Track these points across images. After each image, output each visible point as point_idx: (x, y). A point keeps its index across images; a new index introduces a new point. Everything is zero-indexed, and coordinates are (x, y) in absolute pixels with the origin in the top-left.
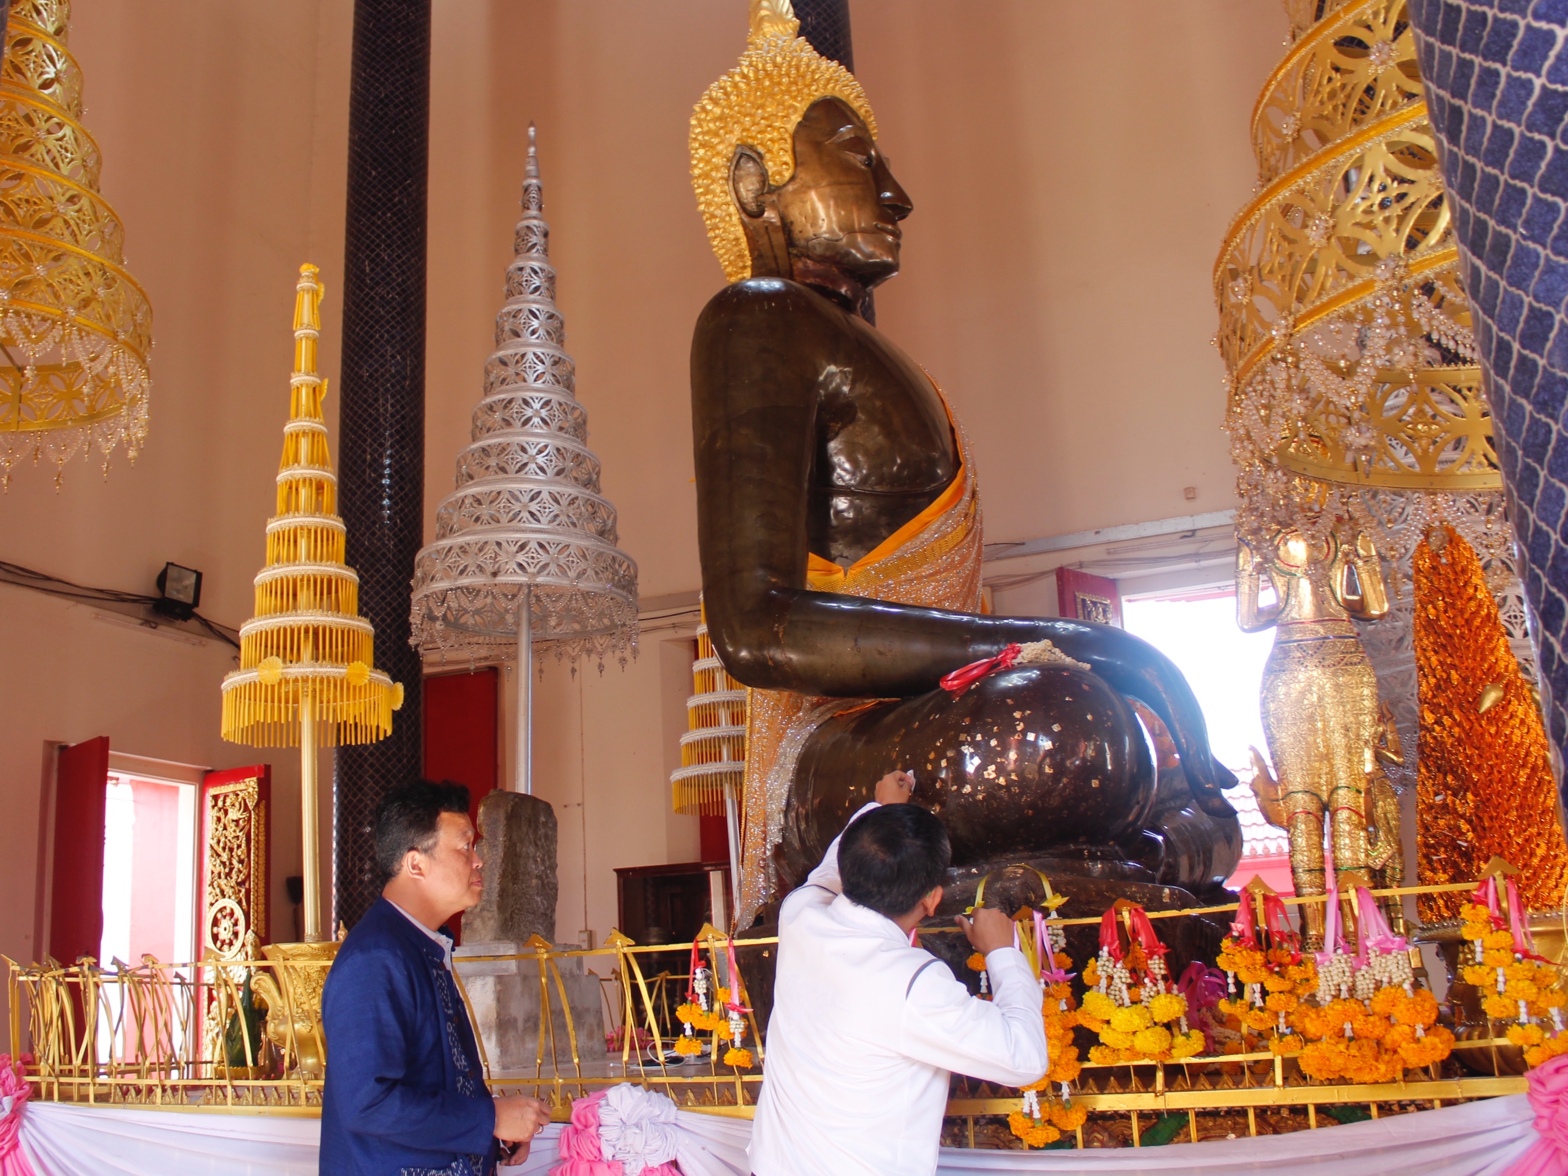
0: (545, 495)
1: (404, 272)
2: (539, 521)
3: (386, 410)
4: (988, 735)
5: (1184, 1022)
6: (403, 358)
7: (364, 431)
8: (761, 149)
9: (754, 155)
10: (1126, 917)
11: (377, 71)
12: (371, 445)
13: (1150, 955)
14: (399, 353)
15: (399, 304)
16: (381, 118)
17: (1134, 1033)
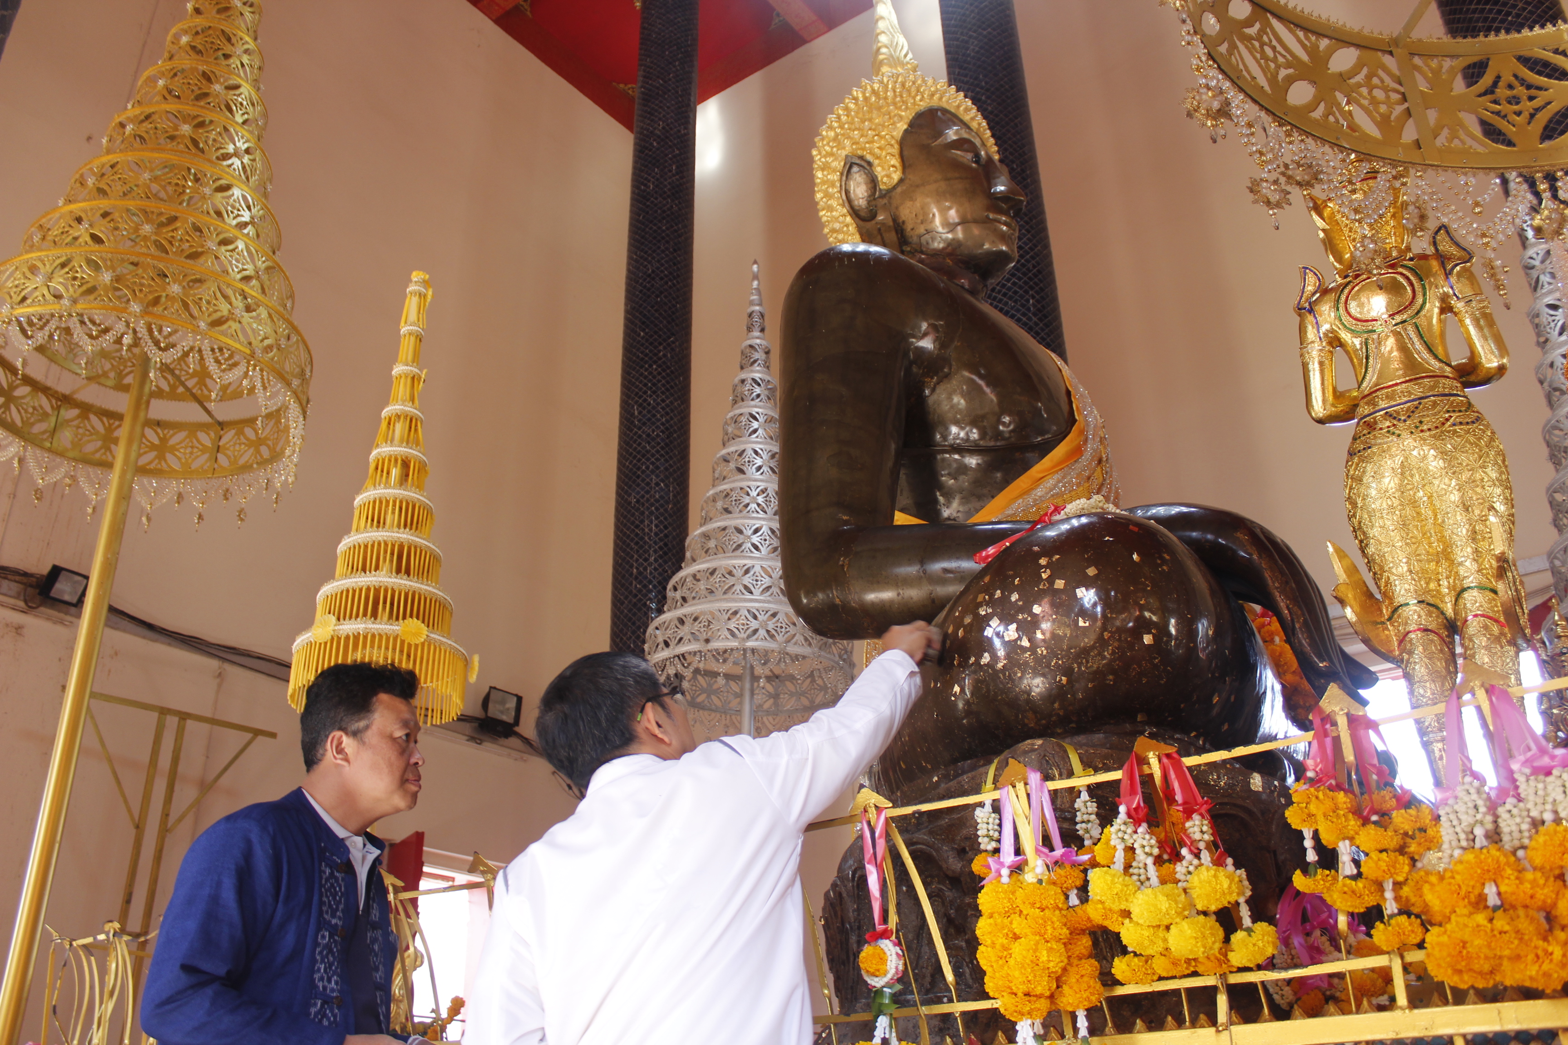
0: (757, 569)
1: (667, 414)
2: (751, 593)
3: (651, 530)
4: (1008, 589)
5: (1245, 912)
6: (666, 485)
7: (632, 549)
8: (869, 157)
9: (863, 163)
10: (1155, 767)
11: (646, 253)
12: (637, 560)
13: (1188, 814)
14: (662, 481)
15: (662, 440)
16: (649, 290)
17: (1168, 928)
